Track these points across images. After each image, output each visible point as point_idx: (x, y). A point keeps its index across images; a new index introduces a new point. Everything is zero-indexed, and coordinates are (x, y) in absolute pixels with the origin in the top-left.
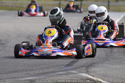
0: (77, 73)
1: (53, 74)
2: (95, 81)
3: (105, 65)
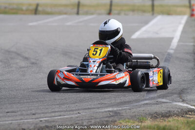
0: (170, 103)
1: (137, 104)
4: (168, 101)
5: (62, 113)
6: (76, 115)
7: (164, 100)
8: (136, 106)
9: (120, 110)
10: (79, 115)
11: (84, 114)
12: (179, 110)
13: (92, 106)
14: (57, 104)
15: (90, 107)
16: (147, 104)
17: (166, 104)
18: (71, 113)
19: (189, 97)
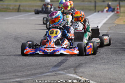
3: (92, 66)
4: (64, 73)
19: (81, 70)
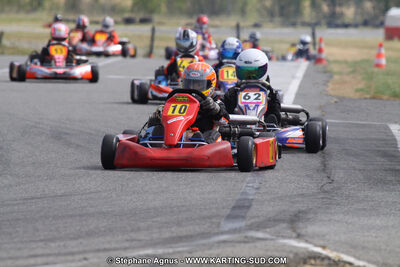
0: (272, 240)
2: (334, 261)
4: (267, 236)
5: (51, 259)
6: (80, 264)
7: (260, 235)
8: (204, 245)
9: (169, 254)
10: (85, 262)
11: (95, 260)
12: (291, 256)
13: (114, 245)
14: (41, 241)
15: (107, 246)
16: (224, 242)
17: (263, 243)
18: (70, 258)
19: (311, 229)
